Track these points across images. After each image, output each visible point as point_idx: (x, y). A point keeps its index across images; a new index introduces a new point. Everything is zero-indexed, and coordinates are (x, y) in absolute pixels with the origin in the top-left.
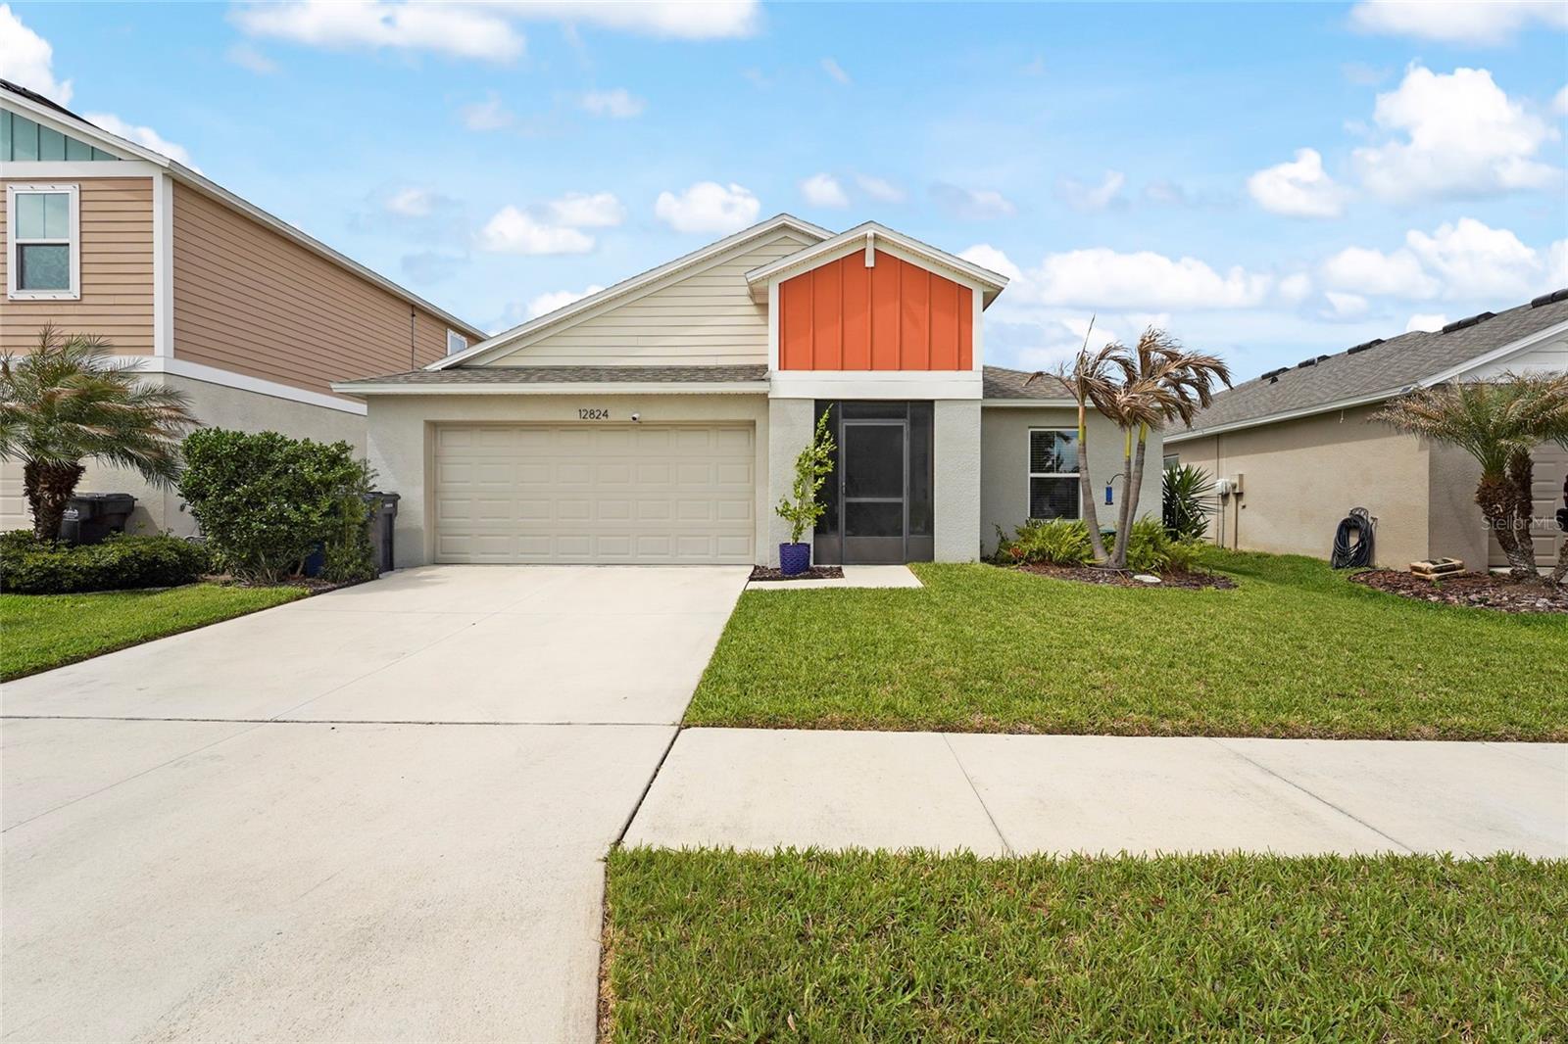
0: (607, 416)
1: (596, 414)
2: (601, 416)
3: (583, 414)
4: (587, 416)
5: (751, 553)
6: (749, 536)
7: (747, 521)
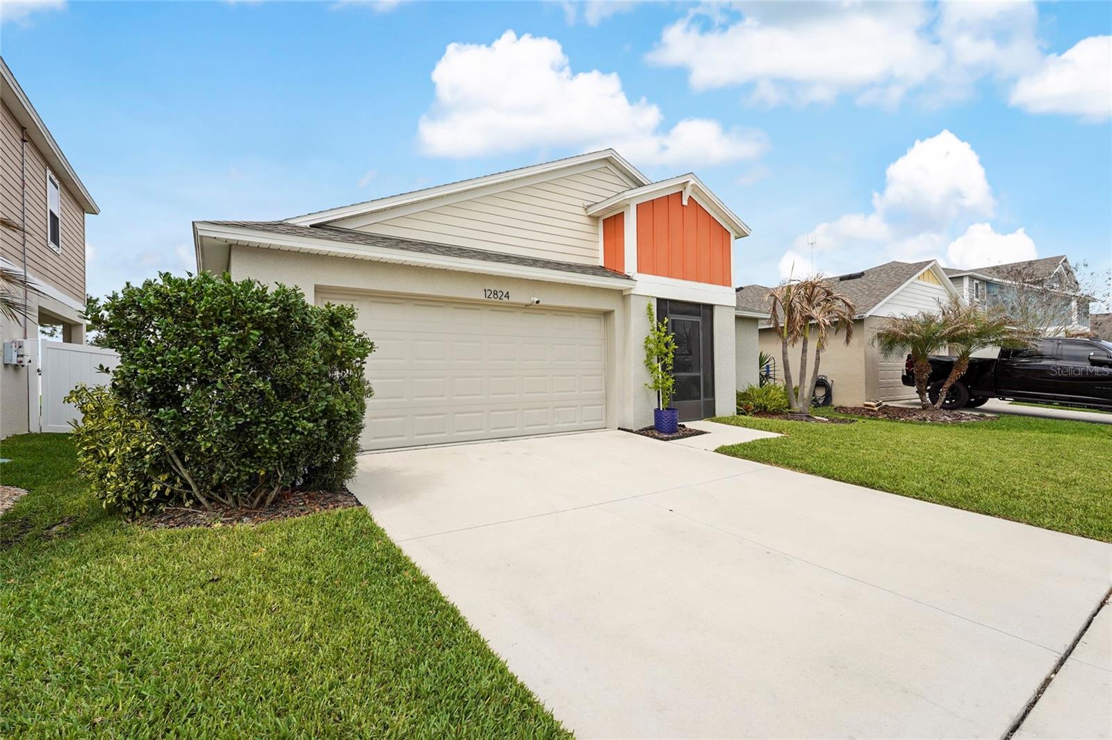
0: (508, 297)
1: (500, 294)
2: (503, 297)
3: (488, 293)
4: (491, 296)
5: (604, 419)
6: (602, 405)
7: (600, 392)
